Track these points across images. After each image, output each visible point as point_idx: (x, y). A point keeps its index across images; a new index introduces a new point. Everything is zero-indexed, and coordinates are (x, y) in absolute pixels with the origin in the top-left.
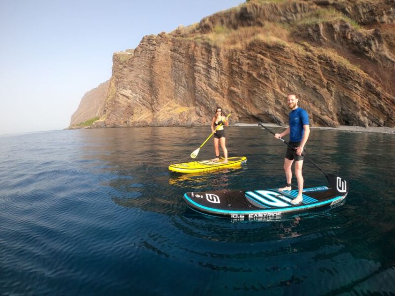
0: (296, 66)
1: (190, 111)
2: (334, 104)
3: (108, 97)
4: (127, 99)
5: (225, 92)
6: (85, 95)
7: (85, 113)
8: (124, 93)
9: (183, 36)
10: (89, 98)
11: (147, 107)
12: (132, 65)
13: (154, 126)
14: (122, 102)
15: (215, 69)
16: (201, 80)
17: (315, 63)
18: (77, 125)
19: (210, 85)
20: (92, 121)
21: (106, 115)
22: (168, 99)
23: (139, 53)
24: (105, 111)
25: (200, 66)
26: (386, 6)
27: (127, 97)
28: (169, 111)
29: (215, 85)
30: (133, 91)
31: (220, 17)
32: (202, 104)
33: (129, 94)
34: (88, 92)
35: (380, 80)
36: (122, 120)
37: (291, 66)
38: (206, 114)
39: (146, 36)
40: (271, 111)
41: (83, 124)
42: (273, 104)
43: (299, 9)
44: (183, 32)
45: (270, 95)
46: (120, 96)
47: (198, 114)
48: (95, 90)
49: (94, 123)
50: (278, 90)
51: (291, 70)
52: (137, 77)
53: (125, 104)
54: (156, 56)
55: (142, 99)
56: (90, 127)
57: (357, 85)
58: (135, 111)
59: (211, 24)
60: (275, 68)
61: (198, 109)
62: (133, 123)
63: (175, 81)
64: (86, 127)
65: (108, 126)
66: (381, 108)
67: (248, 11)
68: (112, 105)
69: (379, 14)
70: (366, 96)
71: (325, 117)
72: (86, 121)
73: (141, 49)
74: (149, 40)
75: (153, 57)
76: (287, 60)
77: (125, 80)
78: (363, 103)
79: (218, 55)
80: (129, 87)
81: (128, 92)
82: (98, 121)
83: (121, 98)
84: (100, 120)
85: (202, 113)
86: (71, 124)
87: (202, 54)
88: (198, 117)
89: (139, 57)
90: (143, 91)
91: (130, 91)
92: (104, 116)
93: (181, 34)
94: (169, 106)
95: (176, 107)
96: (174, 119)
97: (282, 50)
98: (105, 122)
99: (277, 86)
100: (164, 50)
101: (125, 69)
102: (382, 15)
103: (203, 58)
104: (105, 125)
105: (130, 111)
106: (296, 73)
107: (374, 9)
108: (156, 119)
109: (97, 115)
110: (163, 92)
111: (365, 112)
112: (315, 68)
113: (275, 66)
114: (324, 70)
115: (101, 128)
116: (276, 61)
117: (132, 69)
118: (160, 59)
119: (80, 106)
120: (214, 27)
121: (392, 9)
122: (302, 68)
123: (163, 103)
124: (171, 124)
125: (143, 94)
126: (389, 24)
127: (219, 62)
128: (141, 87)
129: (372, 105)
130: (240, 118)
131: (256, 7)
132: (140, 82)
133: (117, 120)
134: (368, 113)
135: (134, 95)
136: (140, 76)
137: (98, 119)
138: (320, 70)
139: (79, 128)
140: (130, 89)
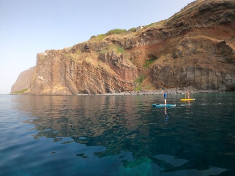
0: (94, 71)
1: (64, 89)
2: (104, 85)
3: (32, 79)
4: (41, 81)
5: (75, 82)
6: (21, 73)
7: (20, 85)
8: (40, 78)
9: (66, 53)
10: (23, 76)
11: (50, 86)
12: (44, 64)
13: (50, 95)
14: (39, 83)
15: (73, 71)
16: (68, 76)
17: (99, 70)
18: (15, 92)
19: (71, 78)
20: (24, 91)
21: (31, 88)
22: (57, 83)
23: (48, 58)
24: (31, 86)
25: (68, 69)
26: (140, 38)
27: (41, 80)
28: (57, 88)
29: (72, 78)
30: (44, 77)
31: (80, 46)
32: (68, 86)
33: (42, 79)
34: (22, 72)
35: (120, 74)
36: (38, 91)
37: (92, 72)
38: (69, 90)
39: (51, 50)
40: (86, 89)
41: (19, 92)
42: (87, 86)
43: (103, 45)
44: (66, 51)
45: (86, 83)
46: (38, 79)
47: (66, 90)
48: (27, 71)
49: (24, 92)
50: (88, 81)
51: (92, 73)
52: (46, 70)
53: (40, 83)
54: (54, 62)
55: (48, 82)
56: (22, 94)
57: (110, 78)
58: (44, 87)
59: (76, 49)
60: (87, 72)
61: (66, 88)
62: (42, 93)
63: (60, 75)
64: (20, 94)
65: (31, 94)
66: (118, 86)
67: (87, 46)
68: (34, 84)
69: (134, 43)
70: (113, 82)
71: (101, 91)
72: (20, 90)
73: (48, 57)
74: (52, 52)
75: (53, 62)
76: (91, 69)
77: (40, 71)
78: (112, 84)
79: (74, 65)
80: (42, 75)
81: (41, 78)
82: (26, 91)
83: (38, 81)
84: (28, 91)
85: (68, 90)
86: (11, 91)
87: (69, 64)
88: (66, 92)
89: (48, 60)
90: (49, 78)
91: (43, 77)
92: (30, 88)
93: (65, 52)
94: (57, 86)
95: (60, 87)
96: (57, 92)
97: (90, 65)
98: (30, 92)
99: (88, 80)
100: (57, 59)
101: (41, 66)
102: (136, 43)
103: (69, 66)
104: (30, 94)
105: (42, 87)
106: (93, 74)
107: (133, 41)
108: (51, 92)
109: (27, 87)
110: (55, 80)
111: (113, 88)
112: (99, 72)
113: (88, 72)
114: (101, 73)
115: (28, 95)
116: (88, 70)
117: (44, 66)
118: (55, 63)
119: (17, 81)
120: (77, 51)
121: (142, 39)
122: (95, 73)
123: (55, 84)
124: (56, 95)
125: (48, 79)
126: (138, 47)
127: (74, 69)
128: (47, 75)
129: (115, 85)
130: (79, 92)
131: (90, 43)
132: (47, 73)
133: (36, 92)
134: (114, 88)
135: (45, 79)
136: (47, 70)
137: (27, 90)
138: (100, 73)
139: (16, 94)
140: (43, 76)
